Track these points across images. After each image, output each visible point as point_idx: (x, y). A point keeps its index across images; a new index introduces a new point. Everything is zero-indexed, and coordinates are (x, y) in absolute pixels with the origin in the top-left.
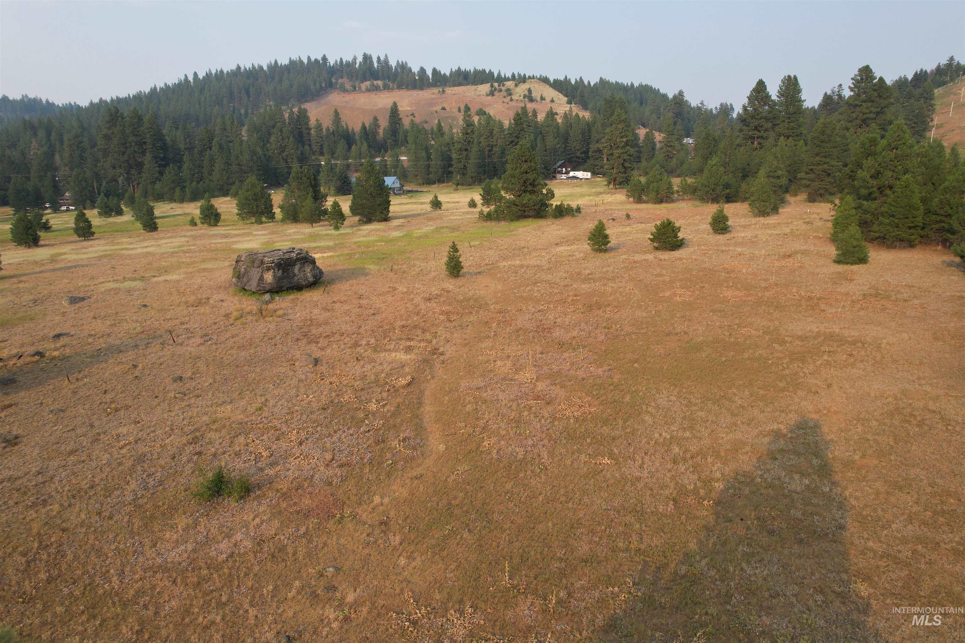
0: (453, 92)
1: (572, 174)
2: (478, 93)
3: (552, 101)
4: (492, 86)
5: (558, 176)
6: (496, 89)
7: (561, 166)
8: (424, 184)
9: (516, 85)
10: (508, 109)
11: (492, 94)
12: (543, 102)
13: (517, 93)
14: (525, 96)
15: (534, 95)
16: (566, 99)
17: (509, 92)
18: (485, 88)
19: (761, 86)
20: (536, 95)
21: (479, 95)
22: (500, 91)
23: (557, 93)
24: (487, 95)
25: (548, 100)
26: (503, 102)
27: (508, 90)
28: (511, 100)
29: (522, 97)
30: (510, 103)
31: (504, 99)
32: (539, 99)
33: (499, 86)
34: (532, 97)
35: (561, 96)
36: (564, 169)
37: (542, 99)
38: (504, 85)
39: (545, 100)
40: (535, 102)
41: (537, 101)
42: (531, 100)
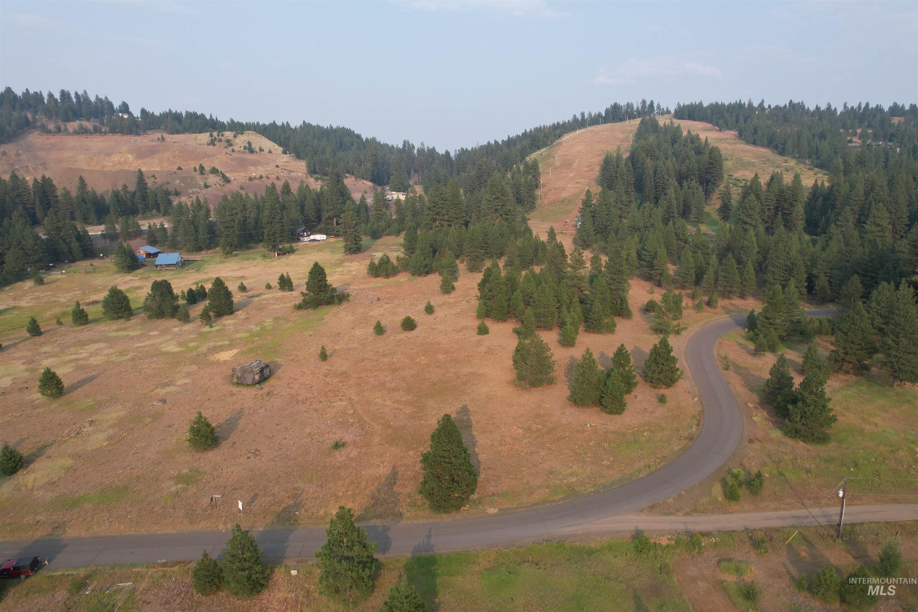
0: (174, 140)
1: (312, 237)
2: (198, 142)
3: (270, 152)
4: (211, 135)
5: (302, 239)
6: (215, 139)
7: (303, 231)
8: (193, 251)
9: (235, 137)
10: (232, 160)
11: (212, 143)
12: (262, 152)
13: (237, 144)
14: (245, 148)
15: (253, 146)
16: (281, 149)
17: (229, 143)
18: (204, 137)
20: (255, 147)
21: (200, 145)
22: (220, 141)
23: (273, 143)
24: (208, 144)
25: (266, 151)
26: (227, 153)
27: (228, 141)
28: (233, 151)
29: (242, 149)
30: (232, 154)
31: (226, 150)
32: (257, 149)
33: (218, 135)
34: (252, 149)
35: (276, 146)
36: (305, 234)
37: (261, 150)
38: (223, 135)
39: (263, 151)
40: (255, 153)
41: (257, 153)
42: (252, 151)
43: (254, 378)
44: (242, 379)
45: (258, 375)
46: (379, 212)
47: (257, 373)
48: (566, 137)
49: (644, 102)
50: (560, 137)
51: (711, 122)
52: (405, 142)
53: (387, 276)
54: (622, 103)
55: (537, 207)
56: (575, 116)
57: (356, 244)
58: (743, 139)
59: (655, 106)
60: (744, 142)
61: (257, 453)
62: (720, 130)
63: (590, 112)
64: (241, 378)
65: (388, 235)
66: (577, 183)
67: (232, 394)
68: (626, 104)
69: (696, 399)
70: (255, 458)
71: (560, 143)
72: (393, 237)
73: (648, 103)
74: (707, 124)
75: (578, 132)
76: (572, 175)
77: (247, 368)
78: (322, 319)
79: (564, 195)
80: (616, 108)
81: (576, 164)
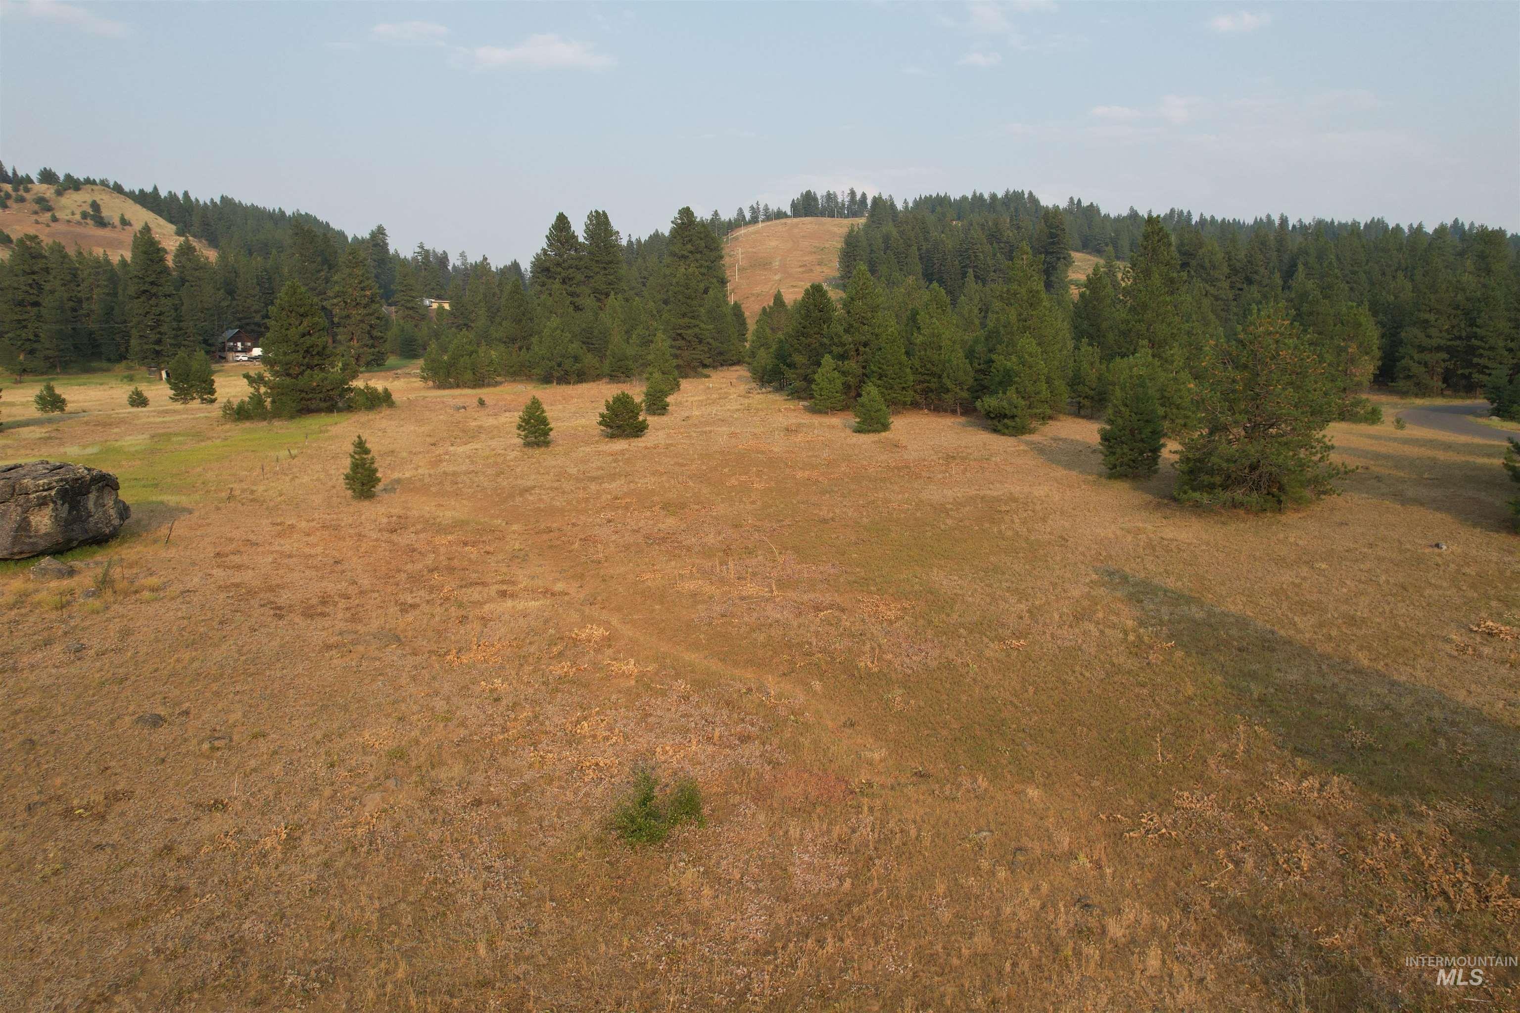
1: (257, 352)
7: (235, 339)
9: (59, 194)
12: (127, 228)
13: (65, 207)
14: (85, 215)
15: (105, 213)
16: (173, 226)
17: (45, 205)
19: (562, 223)
20: (112, 214)
23: (153, 214)
25: (137, 225)
26: (38, 223)
28: (55, 219)
29: (79, 217)
30: (54, 223)
31: (36, 217)
32: (117, 221)
34: (102, 218)
35: (162, 221)
36: (239, 344)
37: (124, 222)
39: (130, 224)
40: (109, 228)
41: (114, 227)
42: (101, 223)
43: (24, 526)
45: (48, 511)
47: (42, 503)
48: (744, 231)
49: (853, 193)
68: (825, 194)
73: (858, 197)
75: (761, 226)
76: (777, 277)
80: (809, 198)
81: (777, 263)
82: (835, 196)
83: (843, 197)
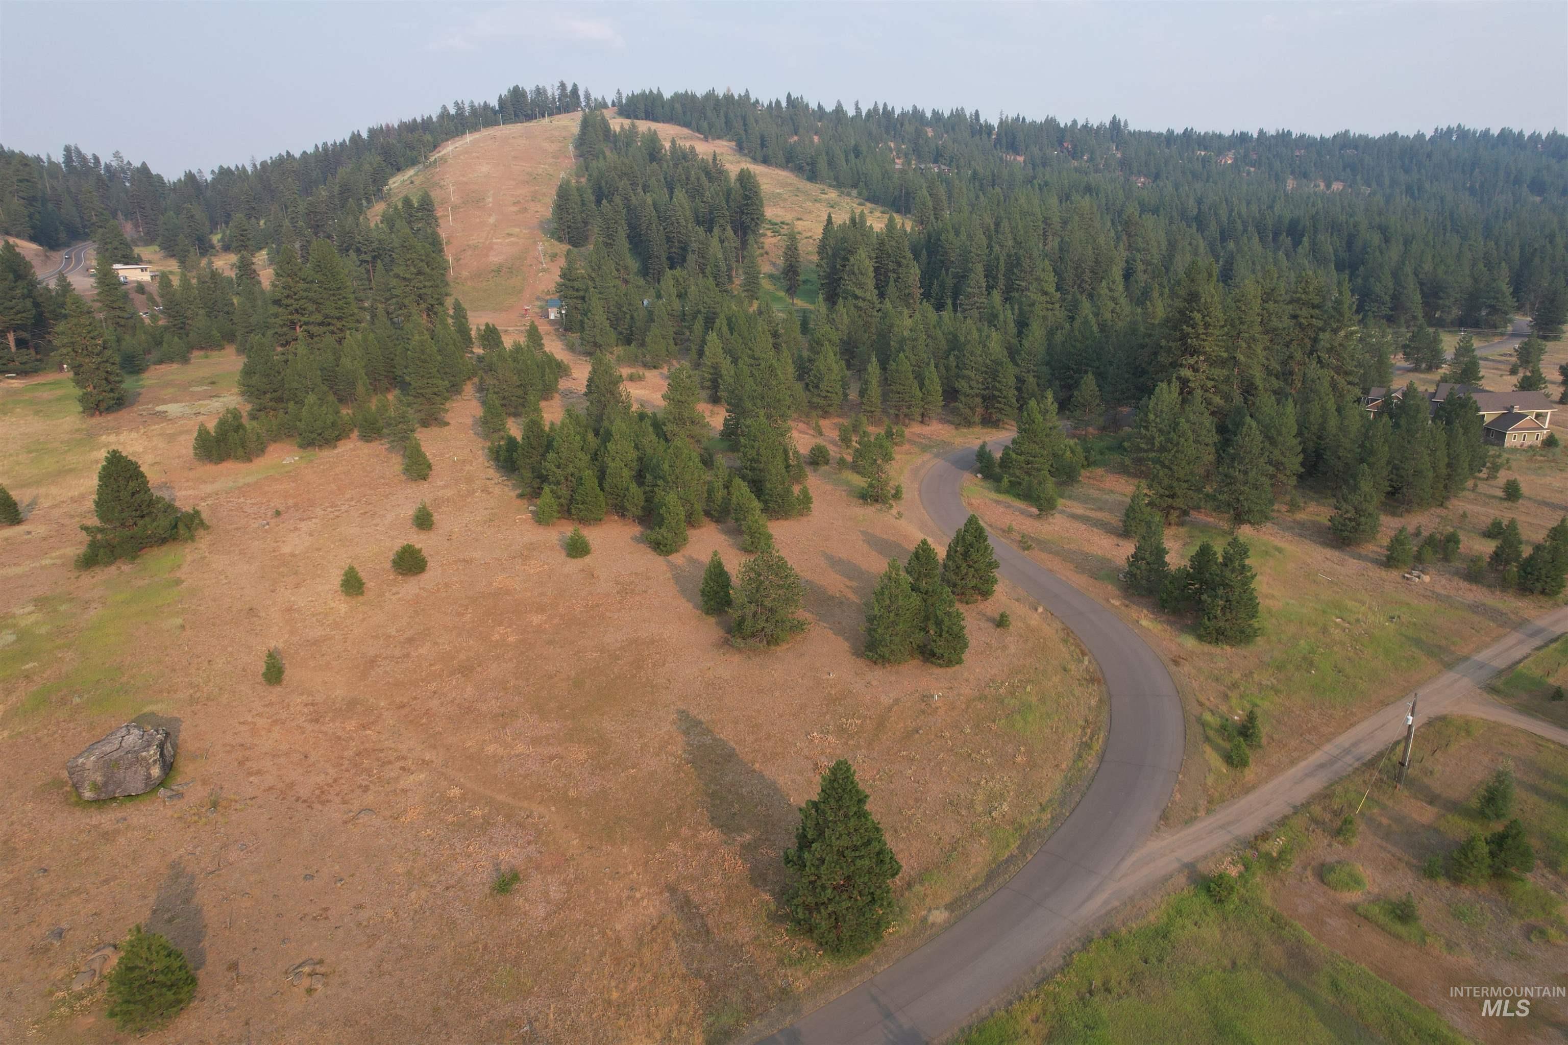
43: (149, 777)
44: (111, 787)
46: (118, 313)
48: (449, 148)
49: (563, 86)
50: (435, 147)
51: (687, 125)
52: (67, 149)
53: (248, 457)
54: (529, 87)
55: (452, 284)
56: (444, 107)
57: (112, 390)
58: (745, 155)
59: (581, 93)
60: (749, 159)
61: (320, 969)
62: (706, 139)
63: (472, 102)
64: (105, 784)
65: (161, 362)
66: (509, 235)
67: (108, 837)
68: (534, 88)
69: (1040, 610)
70: (326, 985)
71: (441, 158)
72: (175, 366)
73: (569, 88)
74: (679, 128)
75: (469, 138)
76: (492, 220)
77: (116, 755)
78: (178, 582)
79: (495, 259)
80: (517, 94)
81: (491, 200)
82: (545, 91)
83: (553, 91)
